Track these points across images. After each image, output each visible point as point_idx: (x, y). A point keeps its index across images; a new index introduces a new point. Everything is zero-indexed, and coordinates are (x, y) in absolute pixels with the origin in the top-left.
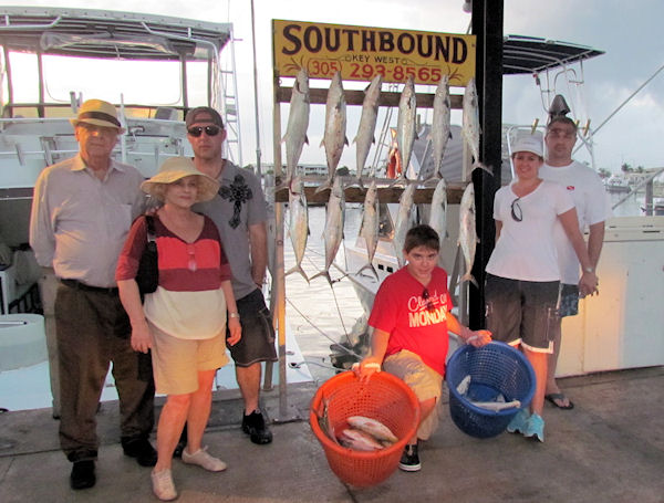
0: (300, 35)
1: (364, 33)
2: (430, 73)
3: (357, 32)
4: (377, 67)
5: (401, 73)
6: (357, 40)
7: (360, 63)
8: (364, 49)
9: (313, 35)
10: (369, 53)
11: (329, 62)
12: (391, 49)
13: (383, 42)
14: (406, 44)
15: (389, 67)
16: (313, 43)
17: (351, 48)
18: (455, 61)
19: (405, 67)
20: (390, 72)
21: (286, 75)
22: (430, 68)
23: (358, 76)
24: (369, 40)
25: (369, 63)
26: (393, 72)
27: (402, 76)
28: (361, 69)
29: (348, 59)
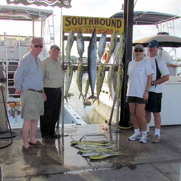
0: (71, 20)
2: (110, 31)
3: (88, 19)
4: (93, 29)
5: (101, 31)
6: (88, 21)
7: (88, 28)
8: (90, 24)
9: (74, 20)
10: (91, 25)
11: (79, 28)
12: (98, 24)
13: (95, 22)
14: (103, 22)
15: (97, 29)
16: (74, 22)
17: (86, 24)
18: (118, 27)
19: (102, 29)
20: (97, 31)
21: (66, 32)
22: (110, 29)
23: (88, 32)
24: (91, 21)
25: (91, 28)
26: (98, 31)
27: (101, 32)
28: (89, 30)
29: (85, 27)
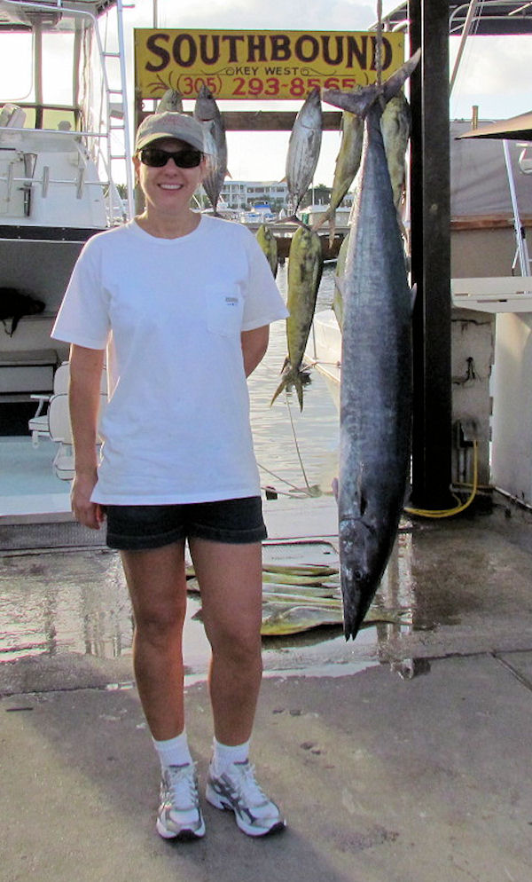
0: (168, 47)
1: (251, 38)
2: (340, 84)
3: (241, 38)
4: (268, 81)
5: (301, 86)
6: (243, 48)
7: (245, 77)
8: (251, 58)
9: (185, 45)
10: (257, 64)
11: (205, 78)
12: (287, 57)
13: (275, 48)
14: (307, 49)
15: (285, 79)
16: (185, 56)
17: (233, 58)
19: (305, 79)
20: (285, 86)
21: (150, 96)
22: (341, 79)
23: (243, 93)
24: (256, 47)
25: (257, 76)
26: (290, 86)
27: (303, 90)
28: (246, 85)
29: (229, 72)
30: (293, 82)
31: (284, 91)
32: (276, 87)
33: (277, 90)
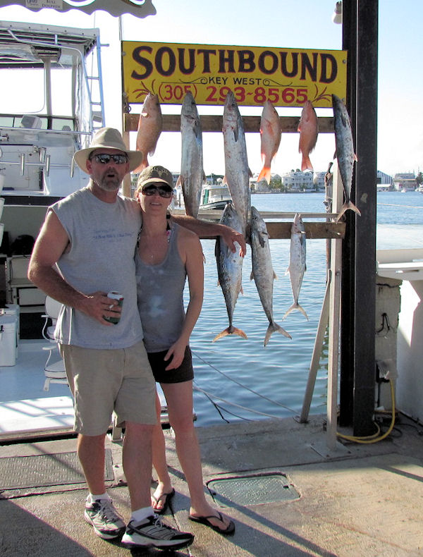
0: (151, 57)
1: (222, 52)
2: (295, 93)
3: (214, 52)
4: (236, 89)
5: (263, 95)
6: (214, 60)
7: (217, 86)
8: (222, 70)
9: (166, 56)
10: (227, 75)
11: (183, 86)
12: (252, 69)
13: (242, 61)
14: (269, 63)
15: (249, 89)
16: (166, 65)
17: (207, 69)
18: (323, 79)
19: (267, 89)
20: (249, 94)
21: (138, 100)
22: (296, 89)
23: (215, 100)
24: (227, 60)
25: (227, 85)
26: (254, 94)
27: (264, 98)
28: (218, 92)
29: (203, 81)
30: (256, 91)
31: (249, 98)
32: (242, 95)
33: (243, 98)
